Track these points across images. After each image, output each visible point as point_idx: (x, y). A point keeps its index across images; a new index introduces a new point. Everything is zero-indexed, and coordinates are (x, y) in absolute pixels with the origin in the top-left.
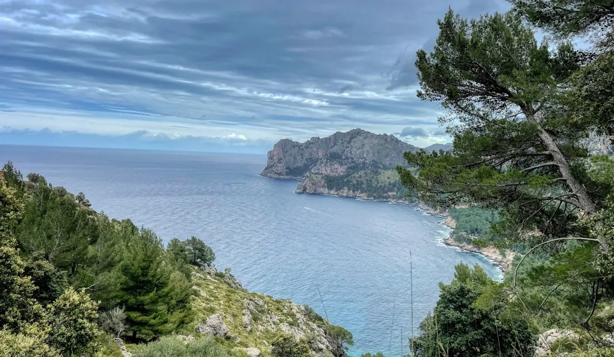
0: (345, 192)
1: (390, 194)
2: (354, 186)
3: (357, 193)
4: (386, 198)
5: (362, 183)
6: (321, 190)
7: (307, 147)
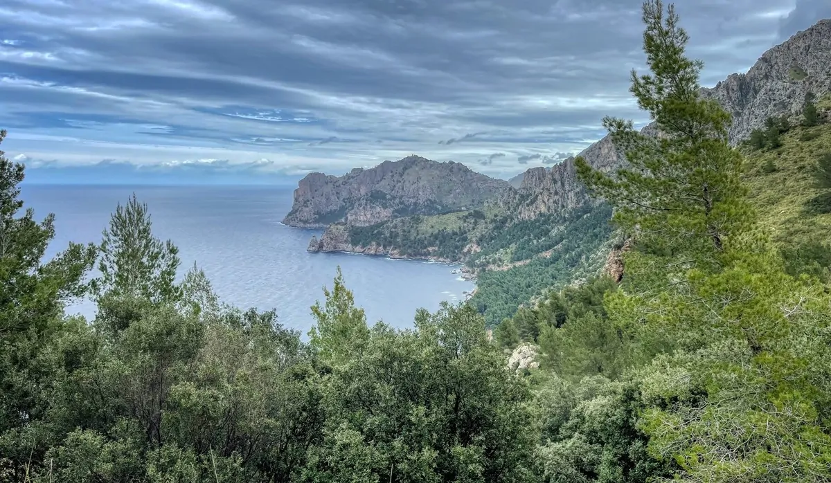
0: (373, 249)
1: (430, 249)
2: (385, 239)
3: (390, 250)
4: (426, 255)
5: (397, 235)
6: (343, 246)
7: (345, 183)
